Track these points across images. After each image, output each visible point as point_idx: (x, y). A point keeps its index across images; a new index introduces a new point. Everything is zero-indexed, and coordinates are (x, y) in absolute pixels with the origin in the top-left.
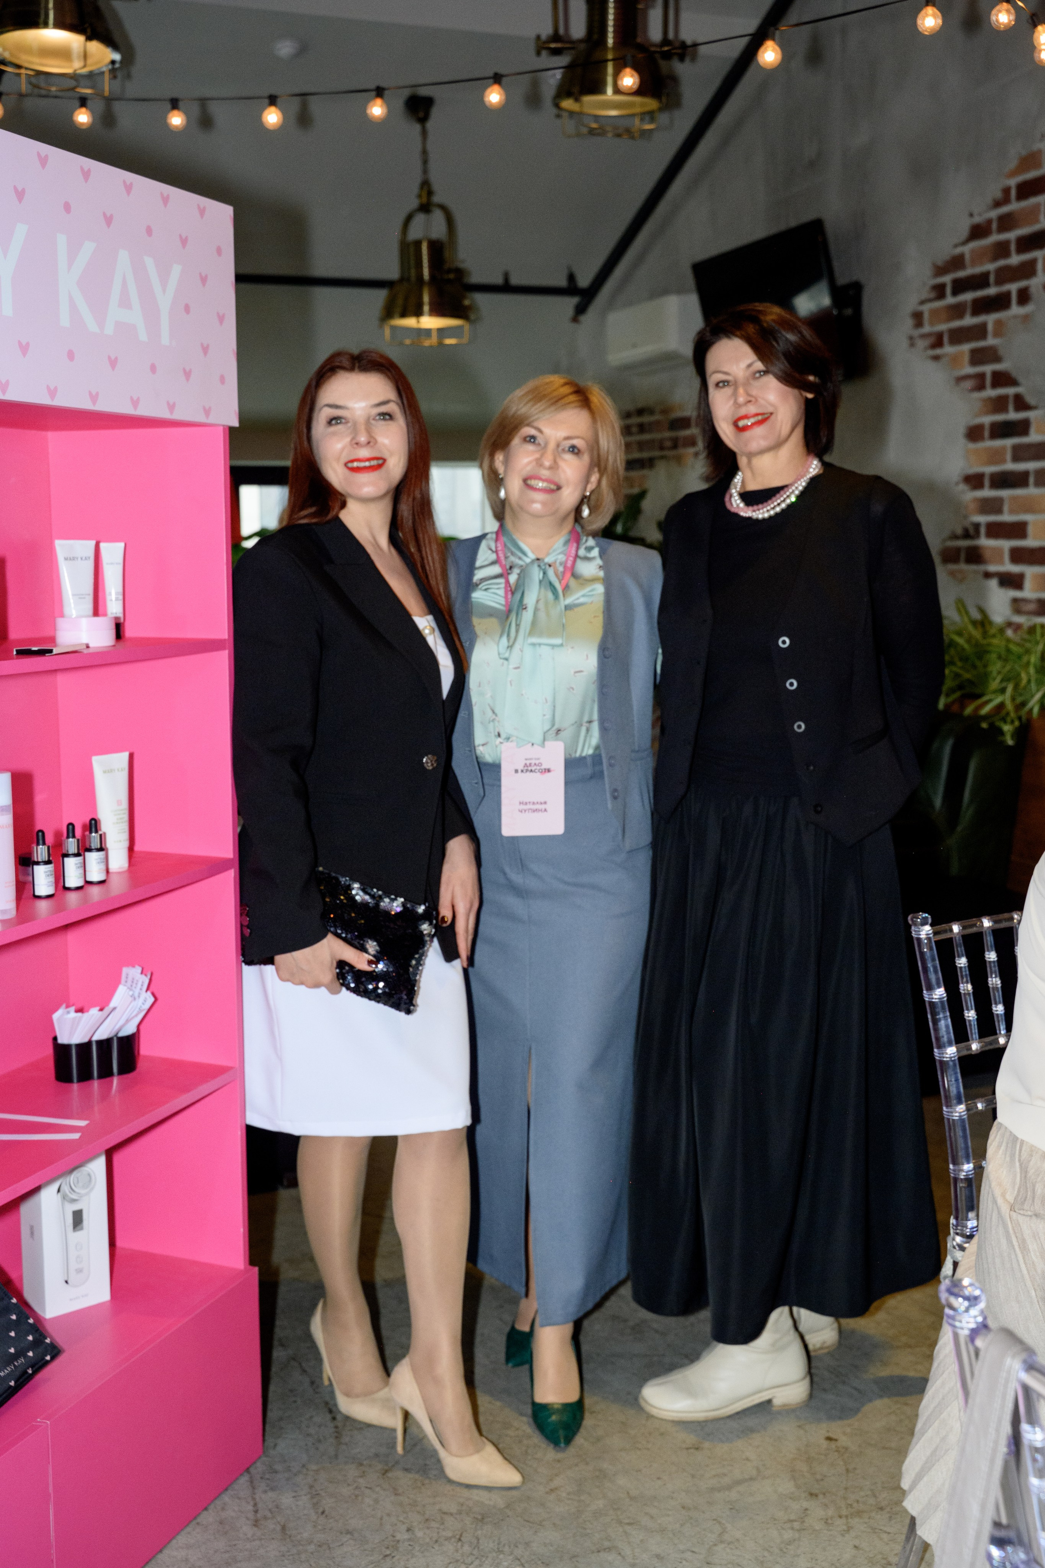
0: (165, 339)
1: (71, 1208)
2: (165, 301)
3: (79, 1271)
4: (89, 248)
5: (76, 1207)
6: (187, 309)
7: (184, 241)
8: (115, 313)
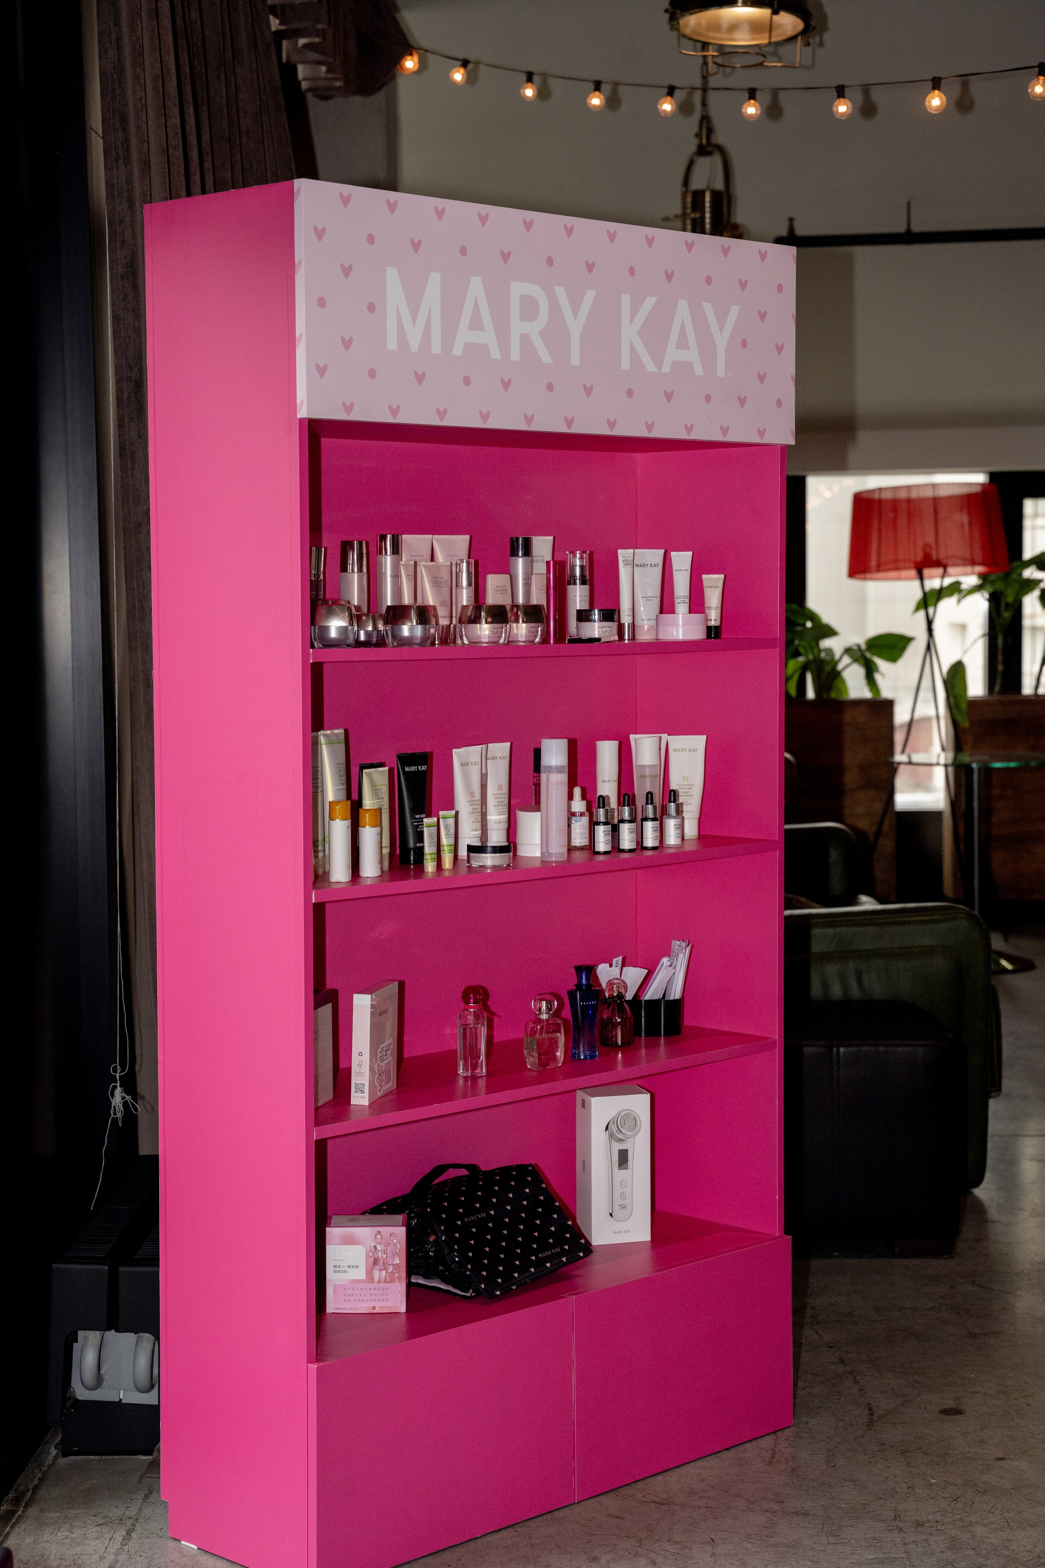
0: (721, 372)
1: (617, 1147)
2: (721, 340)
3: (623, 1207)
4: (650, 302)
5: (623, 1147)
6: (744, 343)
7: (743, 285)
8: (673, 354)
